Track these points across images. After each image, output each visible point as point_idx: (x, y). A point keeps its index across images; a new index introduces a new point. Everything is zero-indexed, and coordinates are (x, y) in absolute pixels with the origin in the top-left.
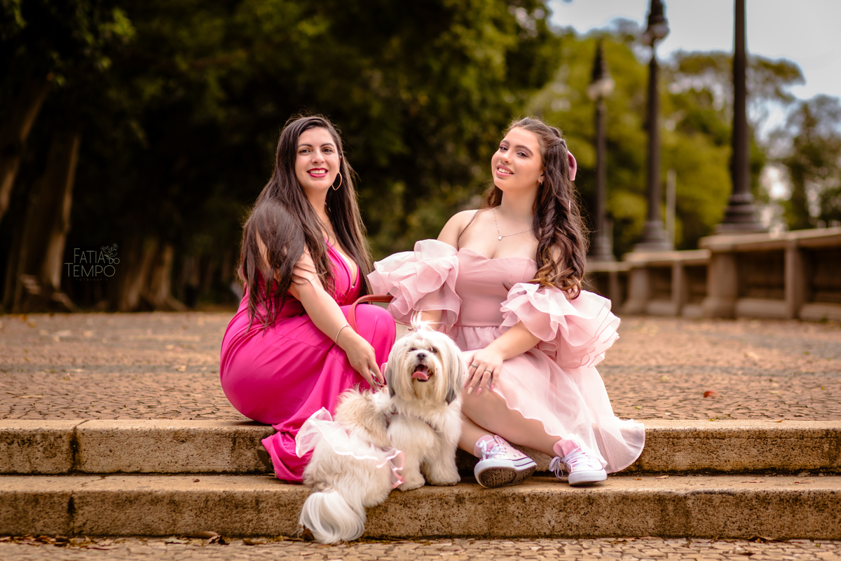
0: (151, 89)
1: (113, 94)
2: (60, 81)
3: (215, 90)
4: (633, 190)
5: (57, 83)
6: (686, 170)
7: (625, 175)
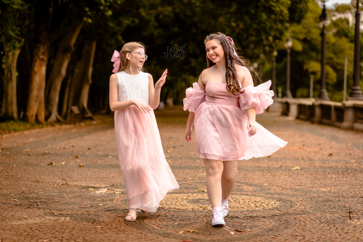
0: (126, 22)
1: (111, 24)
2: (90, 21)
3: (153, 22)
4: (316, 60)
5: (88, 22)
6: (338, 52)
7: (314, 54)
